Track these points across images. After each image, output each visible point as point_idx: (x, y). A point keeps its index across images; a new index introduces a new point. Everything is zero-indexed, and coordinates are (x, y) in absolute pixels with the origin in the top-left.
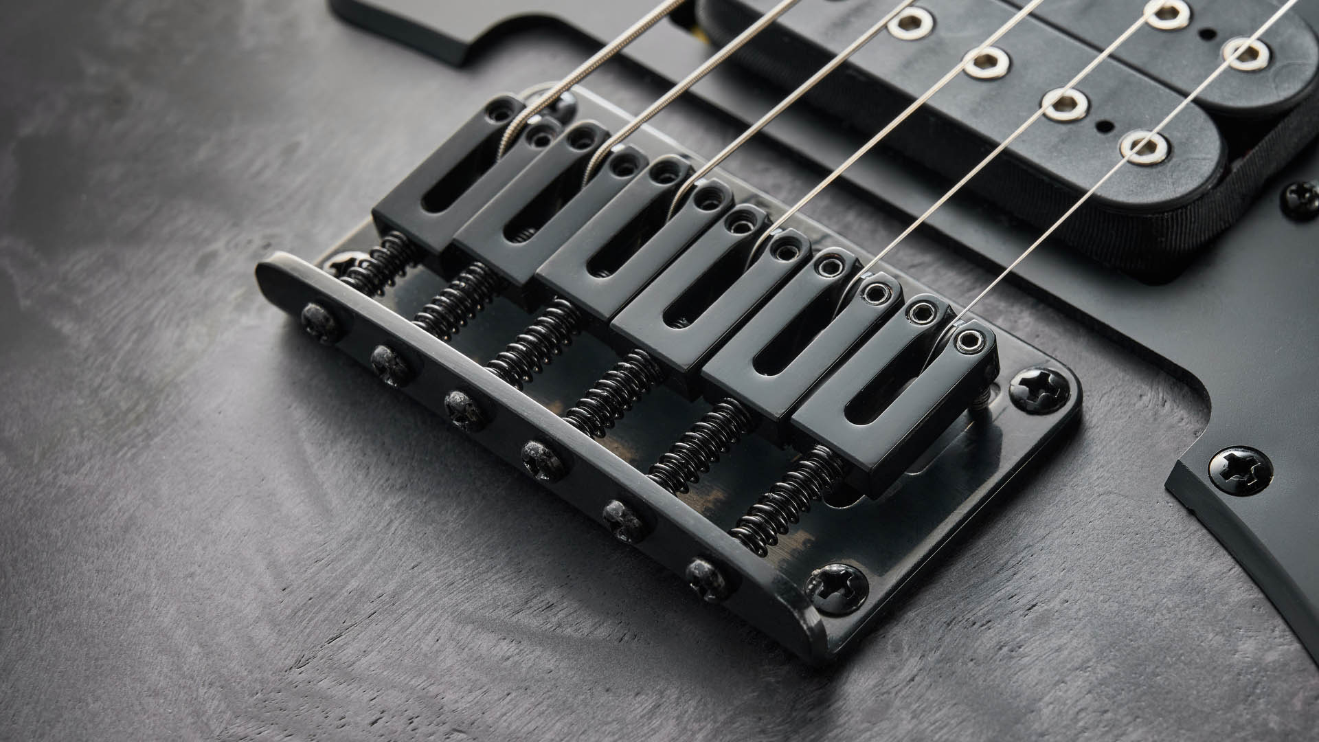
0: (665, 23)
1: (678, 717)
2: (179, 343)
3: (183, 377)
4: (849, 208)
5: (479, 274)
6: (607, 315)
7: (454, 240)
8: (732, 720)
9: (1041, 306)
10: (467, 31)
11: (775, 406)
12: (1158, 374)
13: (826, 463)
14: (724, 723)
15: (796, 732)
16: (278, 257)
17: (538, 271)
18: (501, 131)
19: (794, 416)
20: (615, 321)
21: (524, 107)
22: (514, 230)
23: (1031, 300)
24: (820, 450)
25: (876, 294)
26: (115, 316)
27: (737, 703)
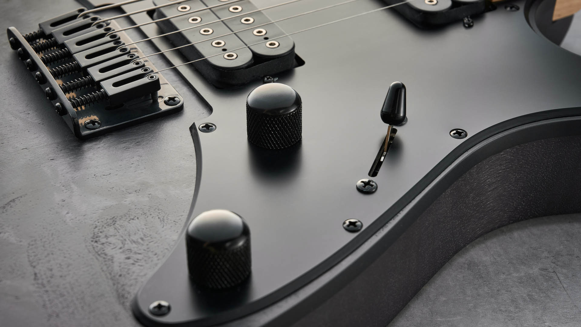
0: (145, 13)
1: (40, 141)
4: (161, 59)
6: (73, 53)
7: (52, 32)
8: (52, 144)
9: (190, 88)
11: (96, 78)
12: (207, 107)
13: (102, 94)
14: (50, 144)
15: (64, 150)
16: (12, 28)
17: (65, 42)
18: (78, 15)
19: (100, 82)
20: (74, 55)
21: (88, 11)
23: (189, 87)
24: (102, 90)
25: (137, 63)
27: (56, 141)
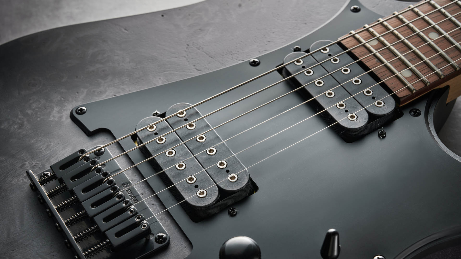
0: (130, 137)
2: (11, 182)
3: (8, 189)
5: (63, 186)
6: (81, 201)
7: (62, 177)
10: (91, 129)
11: (103, 229)
16: (30, 172)
17: (73, 189)
19: (106, 232)
20: (82, 203)
21: (87, 152)
22: (73, 179)
25: (132, 211)
26: (2, 172)
